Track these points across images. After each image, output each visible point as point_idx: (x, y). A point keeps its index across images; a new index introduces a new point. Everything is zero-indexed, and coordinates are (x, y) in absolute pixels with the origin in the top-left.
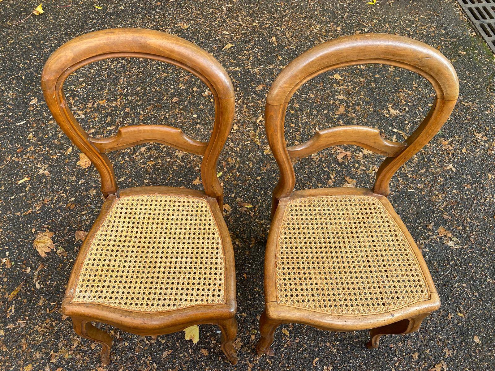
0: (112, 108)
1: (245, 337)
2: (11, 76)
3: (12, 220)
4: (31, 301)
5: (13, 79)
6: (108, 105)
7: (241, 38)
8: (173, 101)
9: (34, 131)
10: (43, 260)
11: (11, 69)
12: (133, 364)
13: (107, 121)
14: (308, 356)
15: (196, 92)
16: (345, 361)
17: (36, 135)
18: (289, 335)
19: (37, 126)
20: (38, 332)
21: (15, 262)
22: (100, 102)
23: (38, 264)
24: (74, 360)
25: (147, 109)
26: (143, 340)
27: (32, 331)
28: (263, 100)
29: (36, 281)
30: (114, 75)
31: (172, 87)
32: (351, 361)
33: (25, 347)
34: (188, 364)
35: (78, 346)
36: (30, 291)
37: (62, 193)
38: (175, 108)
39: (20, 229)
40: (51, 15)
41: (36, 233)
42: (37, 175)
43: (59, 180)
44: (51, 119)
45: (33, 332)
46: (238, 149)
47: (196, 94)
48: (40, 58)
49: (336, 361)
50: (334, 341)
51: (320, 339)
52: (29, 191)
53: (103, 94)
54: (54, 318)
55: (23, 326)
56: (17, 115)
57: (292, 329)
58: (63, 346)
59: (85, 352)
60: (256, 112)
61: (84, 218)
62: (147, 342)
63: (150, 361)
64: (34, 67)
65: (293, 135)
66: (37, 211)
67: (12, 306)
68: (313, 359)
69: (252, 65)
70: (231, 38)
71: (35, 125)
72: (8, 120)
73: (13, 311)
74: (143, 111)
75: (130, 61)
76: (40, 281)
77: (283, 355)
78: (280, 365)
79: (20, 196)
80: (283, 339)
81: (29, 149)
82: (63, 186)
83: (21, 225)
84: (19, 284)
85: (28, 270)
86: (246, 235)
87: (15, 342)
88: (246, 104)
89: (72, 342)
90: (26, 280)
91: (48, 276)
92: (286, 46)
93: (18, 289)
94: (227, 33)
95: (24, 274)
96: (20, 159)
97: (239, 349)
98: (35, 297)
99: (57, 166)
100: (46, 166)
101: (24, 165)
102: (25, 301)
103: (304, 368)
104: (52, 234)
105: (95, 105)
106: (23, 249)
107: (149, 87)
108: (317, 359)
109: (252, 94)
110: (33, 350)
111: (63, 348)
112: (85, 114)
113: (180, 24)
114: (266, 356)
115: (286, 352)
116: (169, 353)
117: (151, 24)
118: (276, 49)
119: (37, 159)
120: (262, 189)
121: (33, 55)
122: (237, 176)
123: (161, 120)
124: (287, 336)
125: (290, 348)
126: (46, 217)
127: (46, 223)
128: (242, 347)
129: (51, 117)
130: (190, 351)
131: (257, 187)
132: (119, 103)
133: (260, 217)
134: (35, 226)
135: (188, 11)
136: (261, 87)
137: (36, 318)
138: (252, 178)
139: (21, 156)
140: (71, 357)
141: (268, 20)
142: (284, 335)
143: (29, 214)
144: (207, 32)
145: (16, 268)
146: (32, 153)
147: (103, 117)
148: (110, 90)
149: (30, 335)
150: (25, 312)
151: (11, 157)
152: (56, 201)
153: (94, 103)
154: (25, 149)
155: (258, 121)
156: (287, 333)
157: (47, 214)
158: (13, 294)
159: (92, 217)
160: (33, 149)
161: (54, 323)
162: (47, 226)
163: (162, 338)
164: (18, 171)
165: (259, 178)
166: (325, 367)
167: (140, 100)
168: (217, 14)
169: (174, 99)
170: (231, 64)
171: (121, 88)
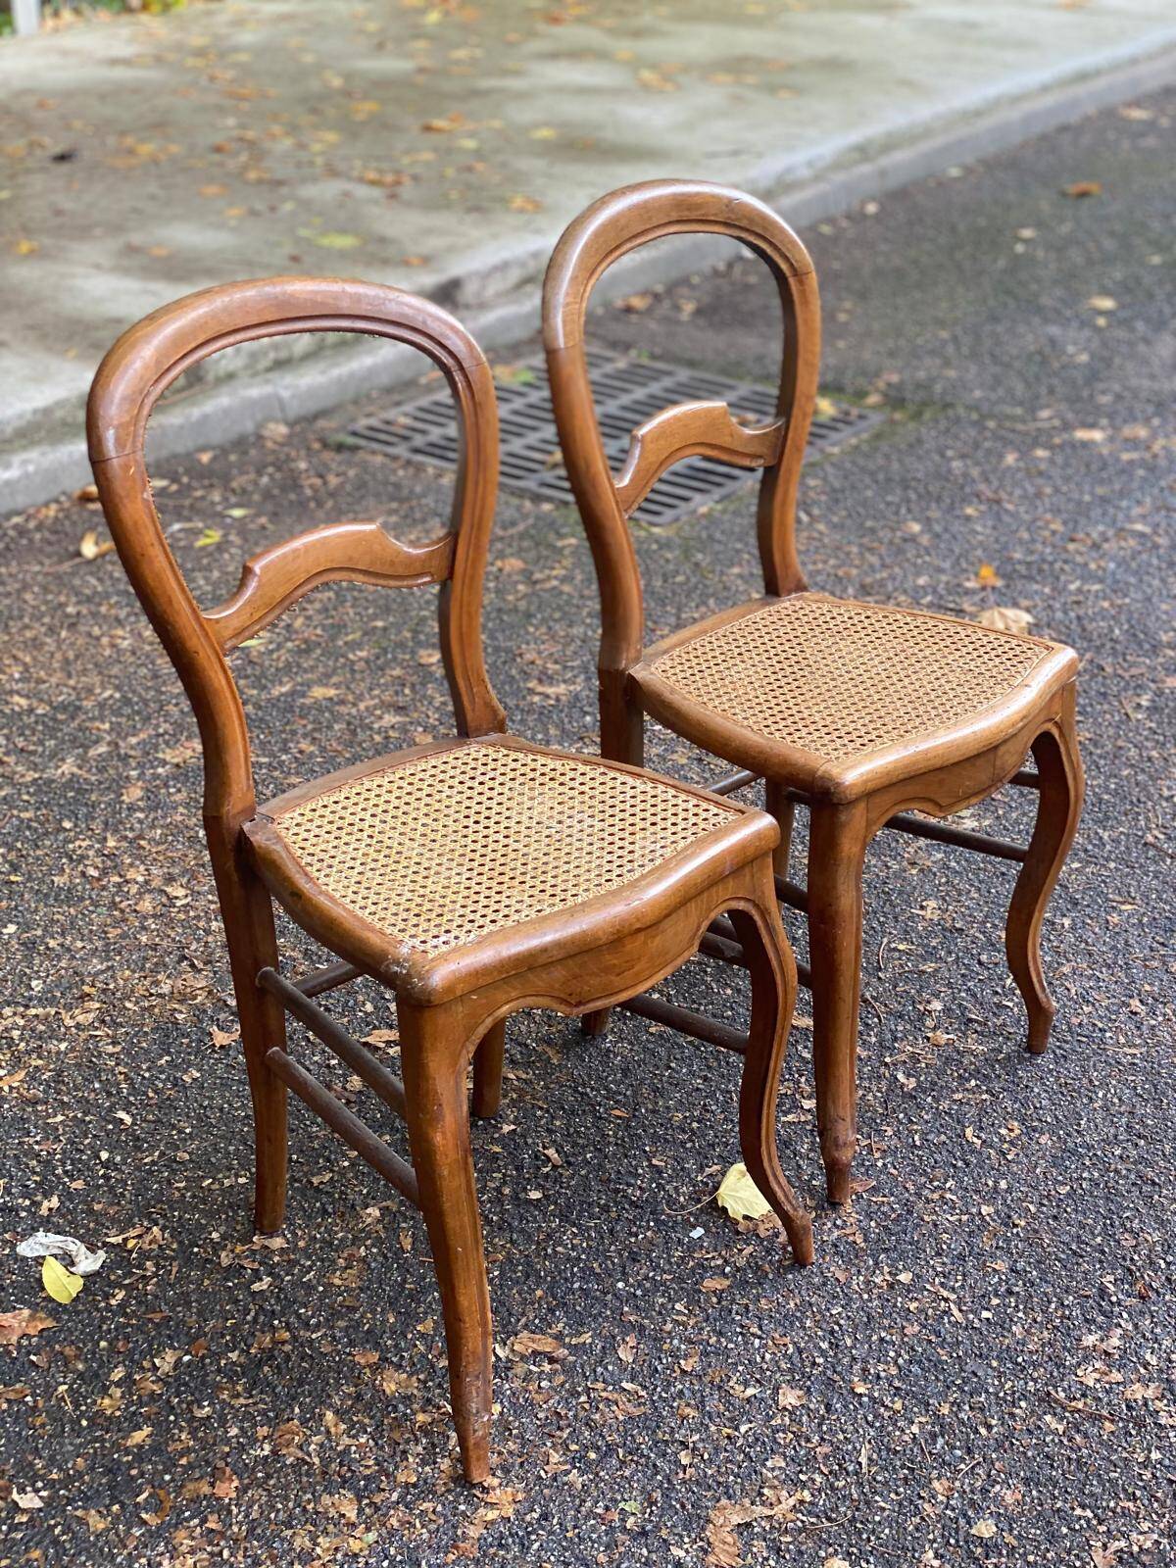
4: (56, 1541)
14: (942, 1137)
16: (1027, 1098)
24: (393, 1535)
26: (530, 1372)
32: (1036, 1090)
34: (708, 1328)
35: (361, 1509)
36: (16, 1527)
49: (1010, 1110)
50: (961, 1084)
54: (192, 1517)
58: (313, 1539)
59: (398, 1502)
62: (546, 1368)
63: (604, 1390)
68: (961, 1135)
76: (21, 1488)
77: (893, 1172)
78: (912, 1188)
89: (332, 1514)
91: (31, 1465)
92: (81, 699)
98: (58, 1524)
103: (964, 1160)
108: (969, 1131)
109: (130, 815)
111: (320, 1541)
114: (860, 1197)
115: (892, 1163)
116: (631, 1345)
118: (61, 716)
125: (891, 1153)
130: (678, 1307)
140: (371, 1537)
161: (211, 1526)
166: (1003, 1131)
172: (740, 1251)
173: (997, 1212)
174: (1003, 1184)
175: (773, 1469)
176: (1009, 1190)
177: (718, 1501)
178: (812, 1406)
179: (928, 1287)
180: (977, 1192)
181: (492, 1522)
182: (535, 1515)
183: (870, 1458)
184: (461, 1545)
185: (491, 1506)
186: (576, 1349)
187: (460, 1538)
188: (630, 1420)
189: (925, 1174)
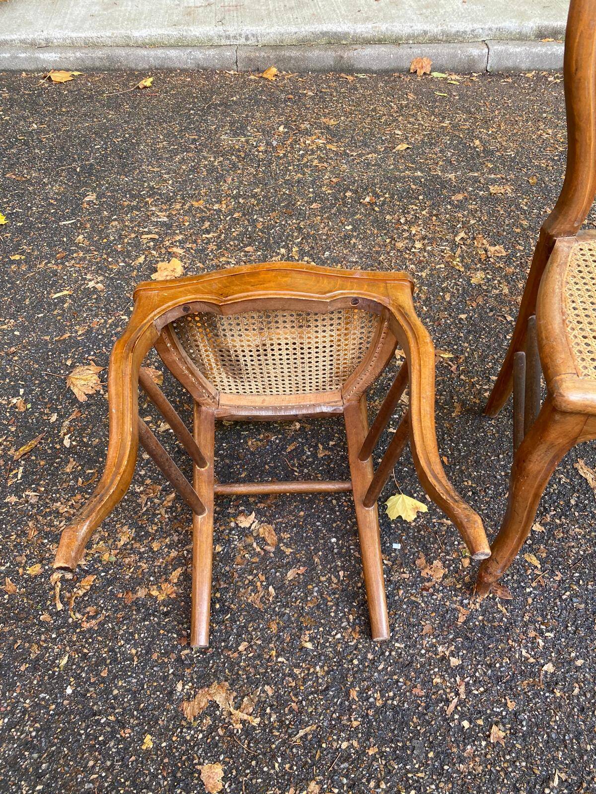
0: (212, 212)
1: (449, 560)
2: (58, 166)
3: (36, 346)
4: (52, 464)
5: (63, 170)
6: (206, 207)
7: (422, 140)
8: (312, 207)
9: (87, 232)
10: (81, 405)
11: (61, 159)
12: (229, 584)
13: (203, 228)
14: (583, 606)
15: (351, 198)
17: (89, 238)
18: (539, 566)
19: (92, 227)
20: (58, 513)
21: (33, 404)
22: (194, 203)
23: (70, 411)
24: (120, 565)
25: (269, 216)
26: (251, 545)
27: (48, 510)
28: (465, 213)
29: (65, 434)
30: (218, 173)
31: (311, 190)
33: (32, 533)
34: (337, 596)
35: (128, 543)
36: (53, 448)
37: (122, 315)
38: (316, 216)
39: (48, 358)
40: (127, 104)
41: (73, 366)
42: (85, 289)
43: (119, 298)
44: (115, 220)
45: (50, 512)
46: (424, 274)
47: (350, 201)
48: (106, 149)
52: (70, 308)
53: (199, 194)
54: (89, 494)
55: (33, 501)
56: (63, 211)
57: (544, 555)
58: (101, 540)
59: (140, 553)
60: (453, 227)
62: (258, 549)
63: (262, 582)
64: (96, 158)
65: (523, 261)
66: (80, 336)
67: (18, 468)
69: (442, 171)
70: (406, 139)
71: (88, 226)
72: (48, 218)
73: (19, 476)
74: (263, 217)
75: (244, 158)
76: (72, 436)
77: (530, 600)
78: (526, 618)
79: (53, 315)
80: (529, 572)
81: (75, 255)
82: (125, 306)
83: (50, 353)
84: (34, 437)
85: (54, 417)
86: (442, 397)
87: (16, 525)
88: (436, 215)
89: (119, 536)
90: (48, 432)
91: (86, 430)
92: (498, 151)
93: (33, 443)
94: (399, 133)
95: (46, 423)
96: (61, 266)
97: (439, 581)
98: (61, 458)
99: (118, 279)
100: (101, 278)
101: (65, 275)
102: (42, 463)
103: (577, 628)
104: (100, 369)
105: (186, 207)
106: (49, 387)
107: (274, 189)
109: (445, 205)
110: (46, 541)
111: (101, 542)
112: (168, 217)
113: (323, 120)
114: (494, 598)
115: (536, 595)
116: (299, 572)
117: (279, 118)
118: (482, 155)
119: (87, 268)
120: (469, 332)
121: (95, 145)
122: (424, 312)
123: (291, 230)
124: (536, 567)
125: (544, 589)
126: (93, 346)
127: (92, 353)
128: (445, 576)
129: (115, 217)
130: (341, 573)
131: (460, 329)
132: (224, 206)
133: (469, 372)
134: (73, 357)
135: (337, 106)
136: (460, 197)
137: (57, 491)
138: (450, 315)
139: (63, 263)
140: (113, 559)
141: (465, 120)
142: (530, 564)
143: (65, 340)
144: (367, 130)
145: (33, 413)
146: (80, 260)
147: (198, 222)
148: (211, 189)
149: (45, 516)
150: (40, 479)
151: (46, 264)
152: (111, 325)
153: (184, 204)
154: (69, 255)
155: (457, 239)
156: (536, 563)
157: (95, 342)
158: (23, 450)
160: (81, 255)
162: (93, 357)
163: (287, 545)
164: (55, 282)
165: (463, 316)
167: (258, 204)
168: (382, 110)
169: (314, 206)
170: (408, 168)
171: (228, 189)
172: (404, 572)
173: (553, 674)
174: (579, 662)
175: (264, 691)
176: (578, 669)
177: (226, 681)
178: (320, 681)
179: (458, 679)
180: (559, 653)
181: (150, 596)
182: (165, 610)
183: (306, 735)
184: (130, 594)
185: (160, 589)
186: (279, 552)
187: (134, 591)
188: (250, 605)
189: (544, 617)
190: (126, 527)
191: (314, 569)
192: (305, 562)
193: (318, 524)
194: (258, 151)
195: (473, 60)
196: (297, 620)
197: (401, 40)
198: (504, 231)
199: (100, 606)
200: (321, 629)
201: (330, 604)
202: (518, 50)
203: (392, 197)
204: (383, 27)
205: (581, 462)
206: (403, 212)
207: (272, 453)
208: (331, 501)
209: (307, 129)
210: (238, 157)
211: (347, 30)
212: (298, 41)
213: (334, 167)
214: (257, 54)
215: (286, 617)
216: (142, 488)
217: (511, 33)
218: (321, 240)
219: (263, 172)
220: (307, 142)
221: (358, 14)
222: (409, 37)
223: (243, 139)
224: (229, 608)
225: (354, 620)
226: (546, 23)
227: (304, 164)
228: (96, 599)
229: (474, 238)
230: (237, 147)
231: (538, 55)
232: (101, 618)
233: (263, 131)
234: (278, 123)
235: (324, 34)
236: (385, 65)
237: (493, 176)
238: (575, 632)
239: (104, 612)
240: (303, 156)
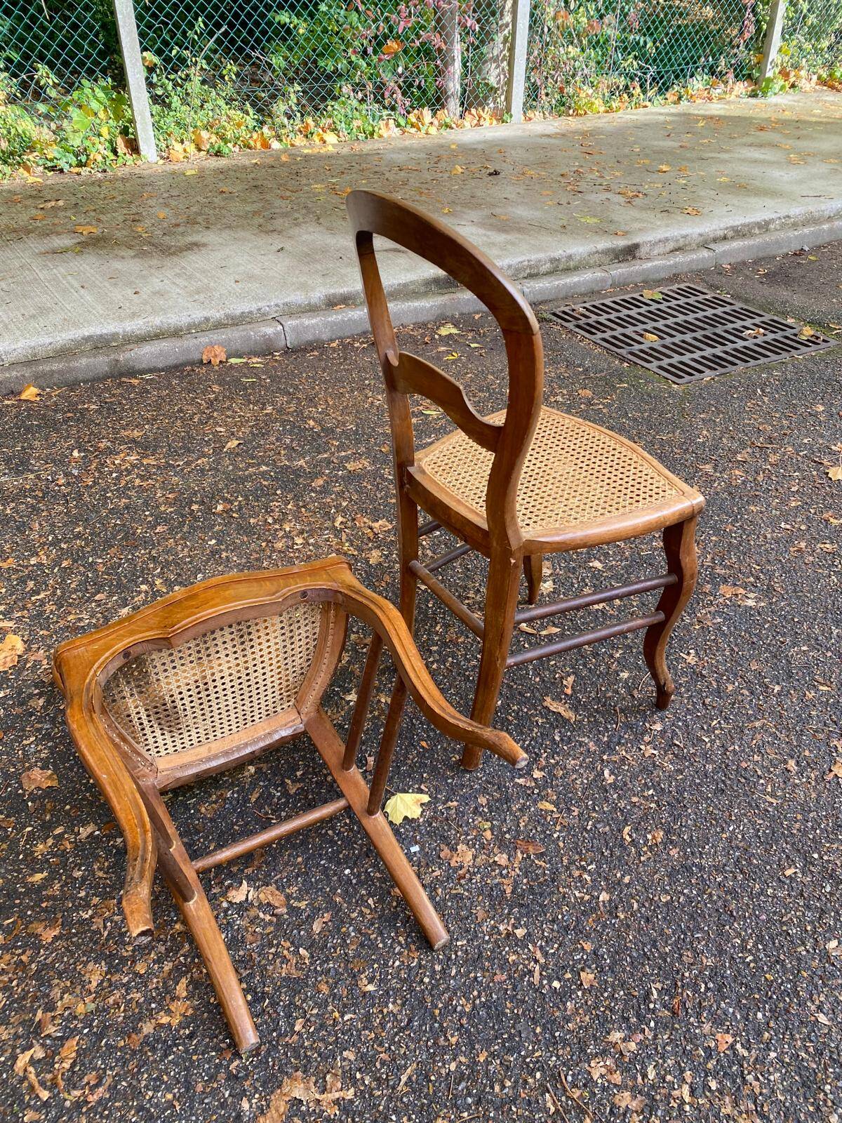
0: (30, 568)
1: (471, 840)
6: (19, 565)
7: (251, 432)
8: (157, 531)
12: (252, 968)
13: (28, 589)
14: (607, 828)
15: (199, 510)
16: (680, 815)
18: (555, 810)
24: (104, 1010)
25: (108, 554)
26: (258, 917)
28: (333, 497)
31: (147, 513)
32: (689, 811)
34: (377, 925)
35: (102, 981)
38: (167, 540)
47: (199, 514)
49: (663, 821)
50: (643, 791)
51: (615, 796)
53: (3, 551)
54: (20, 947)
57: (555, 797)
58: (63, 993)
59: (124, 985)
60: (327, 514)
61: (32, 750)
62: (268, 918)
63: (288, 949)
68: (621, 831)
69: (288, 460)
70: (233, 434)
74: (100, 557)
75: (43, 497)
77: (561, 844)
78: (565, 862)
80: (549, 818)
88: (304, 506)
89: (86, 978)
92: (337, 427)
94: (222, 429)
97: (471, 864)
103: (611, 851)
107: (99, 523)
108: (627, 829)
109: (309, 493)
111: (66, 996)
113: (124, 433)
114: (529, 857)
115: (564, 837)
116: (325, 920)
117: (66, 442)
118: (322, 434)
123: (143, 562)
124: (553, 811)
125: (568, 829)
128: (475, 857)
130: (370, 901)
132: (44, 557)
135: (133, 415)
136: (320, 482)
140: (92, 1006)
142: (546, 811)
144: (183, 434)
147: (17, 585)
148: (16, 543)
155: (337, 524)
156: (551, 807)
159: (49, 744)
161: (24, 958)
163: (299, 900)
166: (649, 837)
167: (87, 545)
168: (191, 409)
169: (159, 529)
170: (249, 465)
171: (40, 536)
172: (433, 871)
173: (610, 900)
174: (627, 879)
175: (345, 1059)
176: (628, 885)
177: (296, 1071)
178: (399, 1017)
179: (530, 947)
180: (606, 879)
181: (161, 1026)
182: (187, 1032)
183: (410, 1078)
184: (134, 1036)
185: (169, 1012)
186: (293, 911)
187: (137, 1030)
188: (288, 979)
189: (580, 853)
190: (92, 963)
191: (340, 910)
192: (326, 908)
193: (322, 862)
194: (57, 485)
195: (270, 339)
196: (346, 969)
197: (181, 331)
198: (379, 504)
199: (100, 1068)
200: (376, 966)
201: (373, 937)
202: (314, 321)
203: (247, 498)
204: (156, 321)
205: (548, 699)
206: (266, 511)
207: (235, 811)
208: (326, 833)
209: (109, 448)
210: (35, 497)
211: (114, 330)
212: (55, 351)
213: (163, 482)
214: (7, 375)
215: (332, 972)
216: (90, 912)
217: (300, 306)
218: (185, 564)
219: (76, 506)
220: (116, 462)
221: (120, 310)
222: (189, 327)
223: (32, 476)
224: (263, 993)
225: (406, 940)
226: (332, 291)
227: (124, 487)
228: (90, 1063)
229: (354, 520)
230: (28, 487)
231: (335, 323)
232: (108, 1081)
233: (54, 461)
234: (68, 449)
235: (87, 339)
236: (171, 361)
237: (343, 454)
238: (612, 856)
239: (109, 1072)
240: (117, 478)
